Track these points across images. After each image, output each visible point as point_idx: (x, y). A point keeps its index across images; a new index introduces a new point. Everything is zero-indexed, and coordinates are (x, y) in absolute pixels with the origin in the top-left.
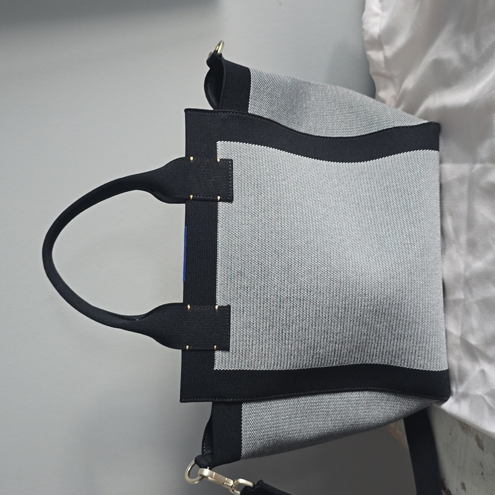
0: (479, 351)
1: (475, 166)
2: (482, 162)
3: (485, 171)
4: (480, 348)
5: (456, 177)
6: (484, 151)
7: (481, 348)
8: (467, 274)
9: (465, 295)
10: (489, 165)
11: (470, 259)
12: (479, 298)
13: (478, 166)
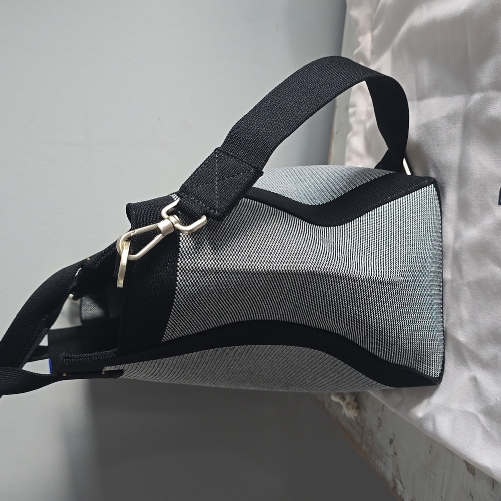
0: (469, 351)
1: (472, 97)
2: (482, 90)
3: (486, 102)
4: (471, 347)
5: (445, 114)
6: (486, 76)
7: (473, 347)
8: (457, 246)
9: (452, 275)
10: (492, 94)
11: (462, 226)
12: (471, 279)
13: (477, 97)
